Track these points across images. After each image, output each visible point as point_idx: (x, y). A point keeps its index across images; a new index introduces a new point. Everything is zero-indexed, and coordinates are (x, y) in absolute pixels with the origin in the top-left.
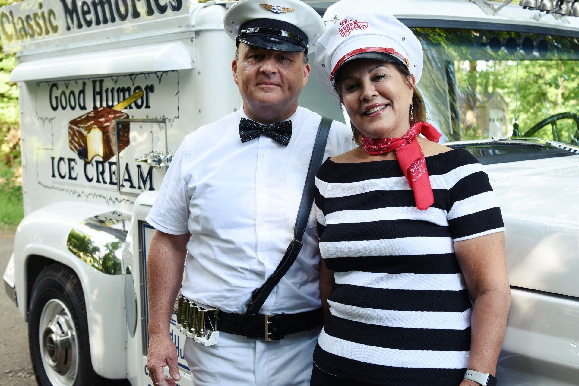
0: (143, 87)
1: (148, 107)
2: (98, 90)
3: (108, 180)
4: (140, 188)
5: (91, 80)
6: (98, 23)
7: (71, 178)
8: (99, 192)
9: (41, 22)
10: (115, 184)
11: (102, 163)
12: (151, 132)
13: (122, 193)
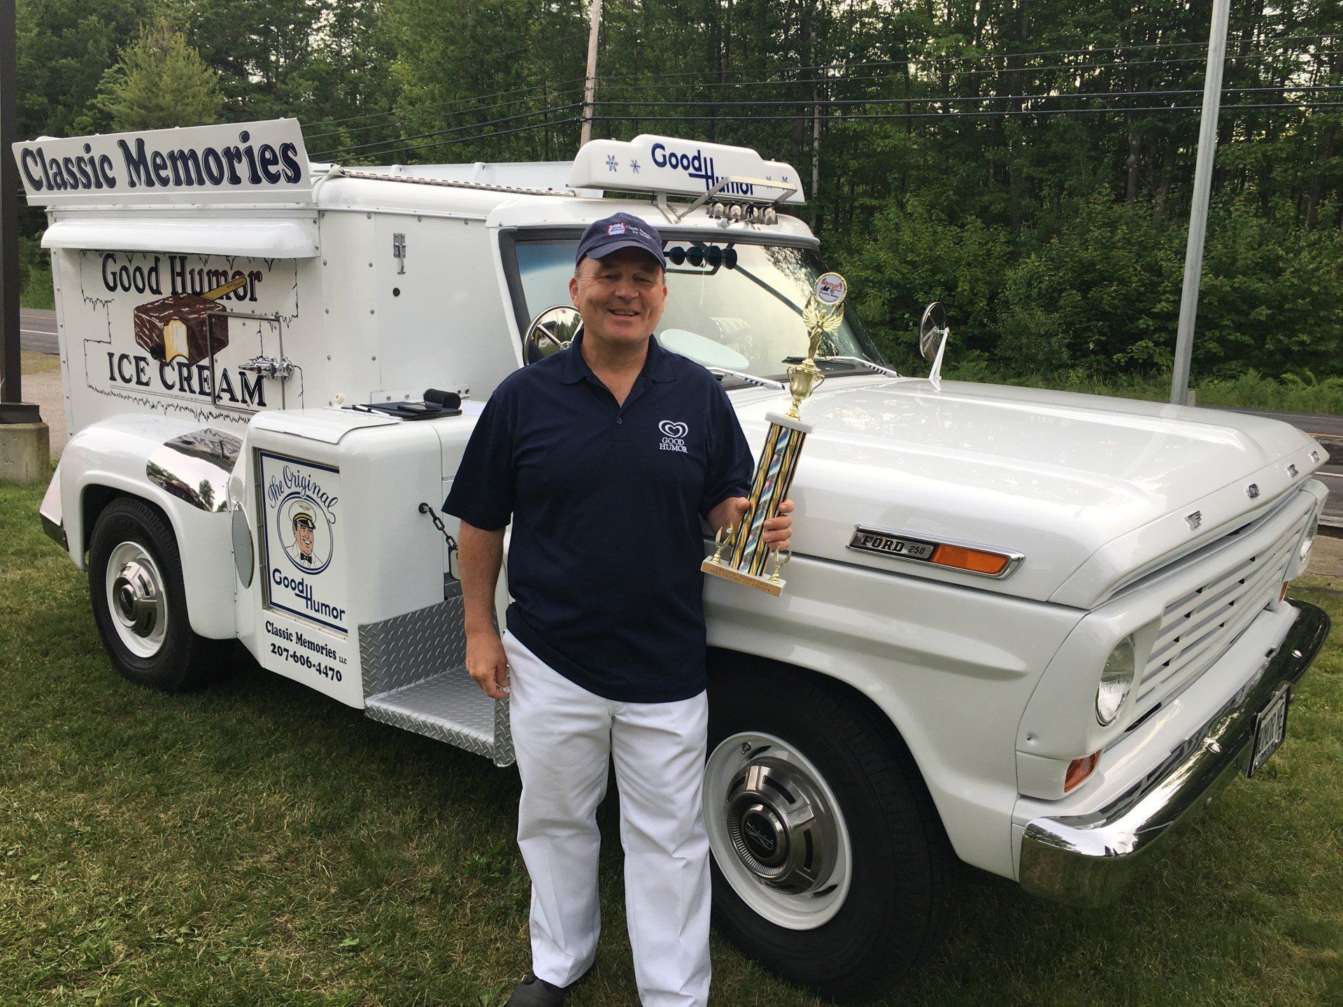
0: (246, 274)
1: (253, 299)
2: (178, 269)
3: (196, 387)
4: (244, 401)
5: (167, 255)
6: (178, 182)
7: (139, 382)
8: (183, 404)
9: (89, 169)
10: (208, 394)
11: (188, 366)
12: (260, 332)
13: (217, 407)
